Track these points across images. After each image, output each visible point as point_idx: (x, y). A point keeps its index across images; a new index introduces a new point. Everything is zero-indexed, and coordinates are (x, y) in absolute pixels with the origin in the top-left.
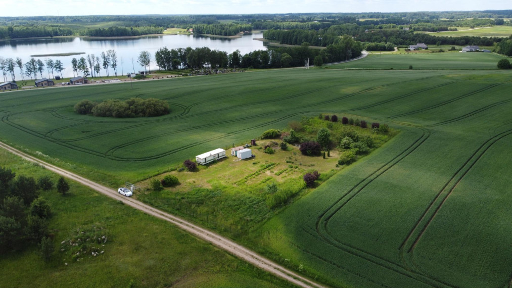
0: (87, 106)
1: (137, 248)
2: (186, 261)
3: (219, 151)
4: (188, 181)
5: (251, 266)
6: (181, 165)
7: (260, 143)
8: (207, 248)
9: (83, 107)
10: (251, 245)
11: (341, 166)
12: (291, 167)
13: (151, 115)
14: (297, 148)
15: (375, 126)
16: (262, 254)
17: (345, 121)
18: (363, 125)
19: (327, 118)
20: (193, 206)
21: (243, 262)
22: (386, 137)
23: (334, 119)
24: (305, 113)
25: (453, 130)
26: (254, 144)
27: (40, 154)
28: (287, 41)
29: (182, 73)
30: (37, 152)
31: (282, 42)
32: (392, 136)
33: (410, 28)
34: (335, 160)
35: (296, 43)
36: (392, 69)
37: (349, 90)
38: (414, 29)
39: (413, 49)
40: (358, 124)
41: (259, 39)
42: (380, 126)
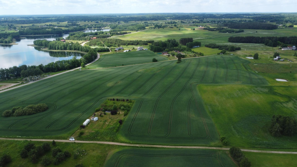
0: (10, 113)
1: (93, 150)
2: (107, 149)
3: (88, 120)
4: (86, 131)
5: (121, 145)
6: (79, 127)
7: (96, 113)
8: (109, 145)
10: (118, 142)
11: (125, 116)
12: (112, 120)
13: (43, 111)
14: (110, 113)
15: (127, 100)
16: (121, 143)
17: (117, 100)
18: (124, 100)
19: (111, 100)
20: (96, 137)
21: (119, 145)
22: (132, 103)
23: (114, 100)
24: (101, 98)
25: (148, 97)
26: (95, 115)
27: (20, 137)
28: (53, 48)
29: (19, 82)
30: (18, 137)
31: (50, 49)
32: (133, 103)
33: (111, 34)
34: (122, 114)
35: (58, 49)
36: (116, 66)
37: (110, 84)
38: (113, 34)
39: (117, 50)
40: (122, 100)
41: (32, 45)
42: (129, 100)
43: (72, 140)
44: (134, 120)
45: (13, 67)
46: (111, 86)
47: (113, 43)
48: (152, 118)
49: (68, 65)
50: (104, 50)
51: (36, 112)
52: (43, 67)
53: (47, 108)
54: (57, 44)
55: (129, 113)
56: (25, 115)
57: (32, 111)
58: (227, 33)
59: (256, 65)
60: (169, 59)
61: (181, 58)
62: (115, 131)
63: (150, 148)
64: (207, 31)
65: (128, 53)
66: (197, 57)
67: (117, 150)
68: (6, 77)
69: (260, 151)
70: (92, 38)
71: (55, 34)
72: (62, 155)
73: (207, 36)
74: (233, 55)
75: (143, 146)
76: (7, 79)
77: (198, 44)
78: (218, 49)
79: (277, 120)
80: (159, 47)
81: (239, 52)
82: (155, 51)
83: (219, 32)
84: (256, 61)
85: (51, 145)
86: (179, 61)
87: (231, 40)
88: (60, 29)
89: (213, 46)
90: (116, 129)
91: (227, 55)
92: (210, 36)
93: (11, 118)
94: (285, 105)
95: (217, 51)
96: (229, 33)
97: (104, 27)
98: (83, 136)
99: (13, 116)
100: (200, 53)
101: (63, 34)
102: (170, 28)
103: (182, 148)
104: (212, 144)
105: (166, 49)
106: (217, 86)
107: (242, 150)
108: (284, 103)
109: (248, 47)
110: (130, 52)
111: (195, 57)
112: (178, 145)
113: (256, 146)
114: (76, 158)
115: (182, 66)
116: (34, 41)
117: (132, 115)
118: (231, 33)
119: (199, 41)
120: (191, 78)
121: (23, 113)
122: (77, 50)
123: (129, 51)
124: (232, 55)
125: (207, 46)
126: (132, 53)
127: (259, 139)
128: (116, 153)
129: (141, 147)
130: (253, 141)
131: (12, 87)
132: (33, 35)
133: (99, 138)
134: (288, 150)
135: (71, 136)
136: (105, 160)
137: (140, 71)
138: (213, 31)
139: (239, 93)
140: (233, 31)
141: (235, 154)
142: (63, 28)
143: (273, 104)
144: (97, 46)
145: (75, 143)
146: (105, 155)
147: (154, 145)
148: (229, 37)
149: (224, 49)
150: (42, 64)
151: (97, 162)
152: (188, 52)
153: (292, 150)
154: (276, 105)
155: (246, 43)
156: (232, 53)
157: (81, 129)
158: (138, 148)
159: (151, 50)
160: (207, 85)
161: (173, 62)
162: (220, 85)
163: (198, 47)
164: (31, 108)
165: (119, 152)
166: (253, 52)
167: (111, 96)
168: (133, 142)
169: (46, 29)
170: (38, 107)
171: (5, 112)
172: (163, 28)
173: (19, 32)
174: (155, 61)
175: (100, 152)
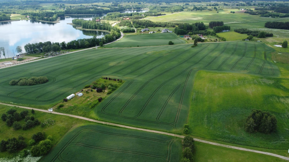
0: (15, 82)
1: (62, 122)
2: (74, 122)
3: (73, 95)
4: (66, 105)
5: (88, 121)
6: (62, 100)
7: (84, 90)
8: (78, 119)
9: (14, 83)
10: (87, 117)
11: (108, 95)
12: (94, 97)
13: (42, 83)
14: (96, 90)
15: (118, 80)
16: (90, 118)
17: (110, 79)
18: (115, 80)
19: (104, 78)
20: (71, 111)
21: (86, 120)
22: (121, 84)
23: (107, 78)
24: (97, 76)
25: (140, 79)
26: (82, 91)
27: (13, 103)
28: (86, 27)
29: (41, 56)
30: (11, 103)
31: (83, 28)
32: (122, 83)
33: (145, 15)
34: (106, 93)
35: (90, 28)
36: (131, 47)
37: (112, 64)
38: (147, 15)
39: (142, 31)
40: (113, 80)
41: (70, 24)
42: (120, 80)
43: (51, 110)
44: (113, 99)
45: (39, 43)
48: (131, 99)
49: (88, 43)
50: (129, 31)
51: (36, 83)
53: (47, 81)
54: (89, 23)
55: (113, 92)
56: (27, 85)
57: (33, 82)
58: (270, 17)
59: (280, 54)
60: (187, 43)
61: (197, 43)
62: (90, 107)
63: (113, 126)
64: (248, 15)
65: (151, 35)
66: (218, 42)
67: (83, 125)
68: (33, 51)
69: (219, 145)
70: (125, 19)
71: (96, 14)
72: (30, 123)
73: (245, 20)
74: (261, 42)
75: (108, 123)
76: (34, 53)
77: (227, 28)
78: (247, 34)
80: (183, 30)
81: (269, 40)
82: (178, 34)
83: (261, 16)
84: (284, 50)
85: (30, 113)
86: (195, 45)
87: (268, 25)
88: (102, 9)
89: (242, 31)
91: (253, 42)
92: (248, 20)
93: (15, 87)
94: (282, 100)
95: (245, 36)
96: (272, 17)
97: (144, 8)
98: (61, 108)
99: (17, 85)
100: (223, 38)
101: (103, 14)
102: (208, 10)
103: (142, 131)
104: (174, 130)
105: (189, 32)
106: (218, 73)
108: (283, 97)
109: (285, 33)
110: (154, 34)
111: (215, 41)
112: (140, 127)
113: (219, 139)
114: (43, 126)
115: (195, 50)
116: (73, 20)
117: (114, 94)
118: (274, 17)
120: (196, 63)
121: (26, 83)
122: (106, 30)
123: (153, 32)
124: (258, 42)
125: (236, 31)
126: (156, 34)
127: (227, 132)
128: (80, 127)
129: (105, 125)
130: (219, 133)
131: (35, 60)
132: (77, 14)
133: (73, 111)
135: (51, 107)
136: (67, 131)
137: (148, 53)
138: (255, 14)
139: (237, 82)
140: (278, 16)
141: (190, 143)
142: (105, 9)
143: (267, 98)
144: (126, 27)
145: (51, 113)
146: (69, 127)
147: (118, 124)
148: (266, 22)
149: (252, 35)
151: (59, 133)
152: (211, 36)
153: (259, 148)
154: (271, 99)
155: (285, 29)
156: (260, 40)
157: (63, 102)
158: (102, 125)
159: (175, 33)
160: (208, 72)
161: (188, 45)
162: (221, 73)
163: (227, 32)
164: (33, 79)
165: (82, 127)
167: (108, 75)
168: (101, 119)
169: (90, 9)
170: (38, 79)
171: (11, 81)
172: (201, 11)
173: (66, 11)
174: (171, 43)
175: (66, 124)
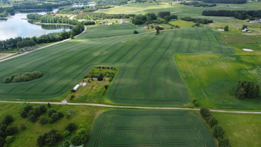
1: (83, 111)
2: (95, 110)
3: (77, 86)
4: (76, 95)
5: (107, 107)
6: (70, 92)
7: (85, 80)
8: (96, 107)
9: (8, 80)
10: (104, 104)
11: (110, 82)
12: (98, 85)
13: (38, 78)
14: (96, 79)
15: (112, 68)
16: (107, 104)
17: (103, 68)
18: (108, 68)
19: (97, 68)
20: (85, 100)
21: (105, 107)
22: (115, 71)
23: (100, 68)
24: (89, 66)
25: (130, 65)
26: (84, 81)
27: (19, 100)
28: (44, 21)
29: (15, 52)
30: (18, 100)
31: (42, 22)
32: (117, 70)
33: (96, 8)
34: (107, 80)
35: (49, 22)
36: (101, 38)
37: (96, 54)
38: (98, 8)
39: (102, 23)
40: (107, 68)
41: (25, 19)
42: (113, 68)
43: (64, 102)
44: (117, 85)
45: (10, 39)
46: (97, 56)
47: (98, 17)
48: (134, 83)
49: (59, 36)
50: (90, 23)
51: (32, 79)
52: (37, 38)
53: (42, 75)
54: (48, 18)
55: (113, 79)
56: (23, 81)
57: (29, 77)
58: (201, 7)
59: (226, 36)
60: (149, 31)
61: (159, 31)
62: (101, 94)
63: (131, 109)
64: (183, 6)
65: (112, 26)
66: (174, 29)
67: (104, 111)
68: (4, 47)
69: (226, 111)
70: (79, 12)
71: (46, 9)
72: (56, 115)
73: (184, 10)
74: (206, 27)
75: (126, 107)
76: (5, 50)
77: (175, 17)
78: (193, 22)
79: (242, 85)
80: (139, 20)
81: (211, 25)
82: (136, 24)
83: (194, 6)
84: (226, 32)
85: (47, 107)
86: (158, 33)
87: (205, 13)
88: (50, 4)
89: (188, 19)
90: (102, 93)
91: (201, 27)
92: (186, 10)
93: (11, 84)
94: (249, 72)
95: (192, 23)
96: (203, 7)
97: (90, 2)
98: (74, 99)
99: (12, 82)
100: (177, 25)
101: (53, 8)
102: (149, 3)
103: (159, 109)
104: (185, 105)
105: (146, 22)
106: (191, 55)
107: (211, 110)
108: (249, 70)
109: (220, 20)
110: (114, 25)
111: (172, 29)
112: (156, 106)
113: (223, 107)
114: (69, 117)
115: (160, 37)
116: (27, 15)
117: (116, 81)
118: (205, 7)
119: (176, 15)
120: (168, 48)
121: (21, 79)
122: (66, 23)
123: (113, 24)
124: (205, 27)
125: (183, 19)
126: (115, 25)
127: (225, 101)
128: (103, 113)
129: (124, 108)
130: (220, 103)
131: (10, 57)
132: (26, 9)
133: (88, 100)
134: (250, 110)
135: (63, 99)
136: (93, 119)
137: (122, 42)
138: (189, 5)
139: (210, 61)
140: (207, 6)
141: (205, 114)
142: (53, 3)
143: (239, 71)
144: (84, 20)
145: (67, 105)
146: (93, 115)
147: (135, 106)
148: (203, 11)
149: (198, 22)
150: (35, 36)
151: (87, 121)
152: (165, 25)
153: (254, 110)
154: (242, 72)
155: (218, 16)
156: (205, 26)
157: (72, 93)
158: (122, 109)
159: (133, 23)
160: (182, 55)
161: (152, 33)
162: (193, 55)
163: (174, 20)
164: (28, 75)
165: (105, 113)
166: (224, 25)
167: (97, 64)
168: (117, 104)
169: (37, 4)
170: (34, 74)
171: (5, 78)
172: (144, 3)
173: (13, 7)
174: (136, 33)
175: (89, 112)
